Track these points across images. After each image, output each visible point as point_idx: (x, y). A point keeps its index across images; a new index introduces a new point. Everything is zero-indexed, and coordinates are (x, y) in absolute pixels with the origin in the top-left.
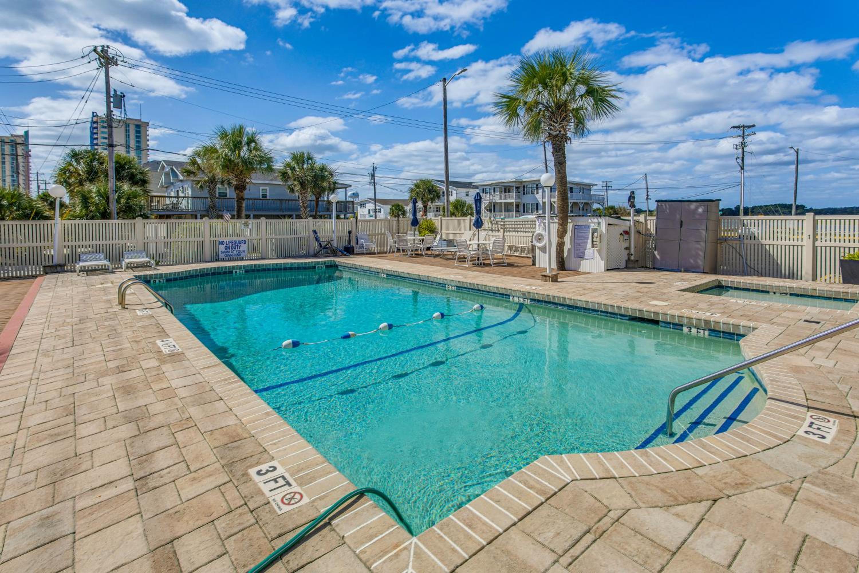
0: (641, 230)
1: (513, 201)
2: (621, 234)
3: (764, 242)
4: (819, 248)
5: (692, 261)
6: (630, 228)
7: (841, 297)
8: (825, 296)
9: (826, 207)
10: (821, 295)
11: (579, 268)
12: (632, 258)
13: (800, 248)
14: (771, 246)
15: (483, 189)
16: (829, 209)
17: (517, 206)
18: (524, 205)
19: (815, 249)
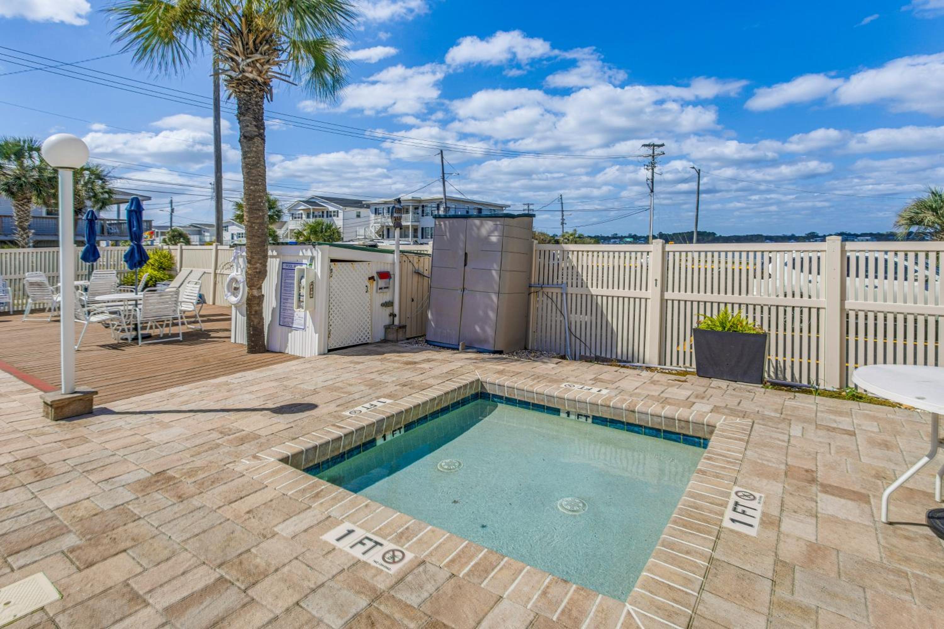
0: (421, 270)
1: (409, 224)
2: (372, 278)
3: (594, 291)
4: (670, 303)
5: (478, 329)
6: (394, 264)
7: (677, 430)
8: (650, 425)
9: (732, 235)
10: (643, 424)
11: (286, 347)
12: (397, 322)
13: (643, 301)
14: (605, 298)
15: (376, 209)
16: (735, 236)
17: (415, 230)
18: (422, 228)
19: (664, 302)
